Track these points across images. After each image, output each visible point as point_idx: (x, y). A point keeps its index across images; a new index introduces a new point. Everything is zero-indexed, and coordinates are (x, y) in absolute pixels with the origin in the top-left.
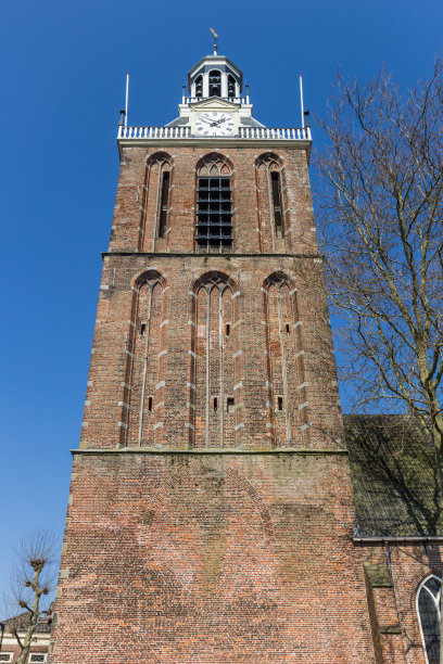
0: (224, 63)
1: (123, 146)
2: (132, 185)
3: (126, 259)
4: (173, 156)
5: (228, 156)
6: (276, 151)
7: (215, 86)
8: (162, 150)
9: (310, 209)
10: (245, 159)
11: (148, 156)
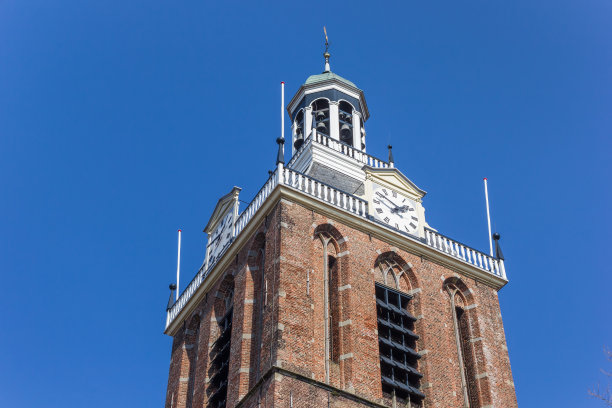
0: (357, 97)
1: (282, 196)
2: (299, 264)
3: (304, 387)
4: (346, 239)
5: (410, 265)
6: (465, 280)
7: (346, 127)
8: (330, 221)
9: (510, 383)
10: (431, 277)
11: (315, 226)
